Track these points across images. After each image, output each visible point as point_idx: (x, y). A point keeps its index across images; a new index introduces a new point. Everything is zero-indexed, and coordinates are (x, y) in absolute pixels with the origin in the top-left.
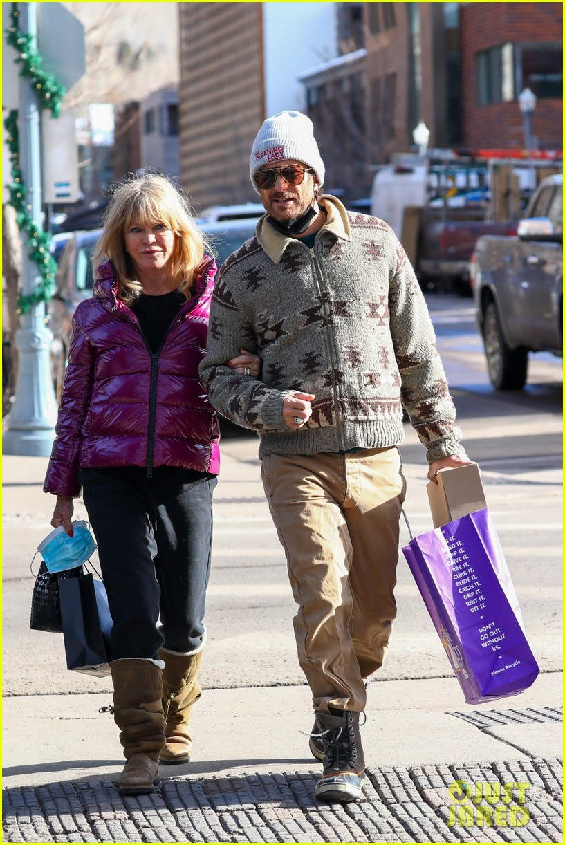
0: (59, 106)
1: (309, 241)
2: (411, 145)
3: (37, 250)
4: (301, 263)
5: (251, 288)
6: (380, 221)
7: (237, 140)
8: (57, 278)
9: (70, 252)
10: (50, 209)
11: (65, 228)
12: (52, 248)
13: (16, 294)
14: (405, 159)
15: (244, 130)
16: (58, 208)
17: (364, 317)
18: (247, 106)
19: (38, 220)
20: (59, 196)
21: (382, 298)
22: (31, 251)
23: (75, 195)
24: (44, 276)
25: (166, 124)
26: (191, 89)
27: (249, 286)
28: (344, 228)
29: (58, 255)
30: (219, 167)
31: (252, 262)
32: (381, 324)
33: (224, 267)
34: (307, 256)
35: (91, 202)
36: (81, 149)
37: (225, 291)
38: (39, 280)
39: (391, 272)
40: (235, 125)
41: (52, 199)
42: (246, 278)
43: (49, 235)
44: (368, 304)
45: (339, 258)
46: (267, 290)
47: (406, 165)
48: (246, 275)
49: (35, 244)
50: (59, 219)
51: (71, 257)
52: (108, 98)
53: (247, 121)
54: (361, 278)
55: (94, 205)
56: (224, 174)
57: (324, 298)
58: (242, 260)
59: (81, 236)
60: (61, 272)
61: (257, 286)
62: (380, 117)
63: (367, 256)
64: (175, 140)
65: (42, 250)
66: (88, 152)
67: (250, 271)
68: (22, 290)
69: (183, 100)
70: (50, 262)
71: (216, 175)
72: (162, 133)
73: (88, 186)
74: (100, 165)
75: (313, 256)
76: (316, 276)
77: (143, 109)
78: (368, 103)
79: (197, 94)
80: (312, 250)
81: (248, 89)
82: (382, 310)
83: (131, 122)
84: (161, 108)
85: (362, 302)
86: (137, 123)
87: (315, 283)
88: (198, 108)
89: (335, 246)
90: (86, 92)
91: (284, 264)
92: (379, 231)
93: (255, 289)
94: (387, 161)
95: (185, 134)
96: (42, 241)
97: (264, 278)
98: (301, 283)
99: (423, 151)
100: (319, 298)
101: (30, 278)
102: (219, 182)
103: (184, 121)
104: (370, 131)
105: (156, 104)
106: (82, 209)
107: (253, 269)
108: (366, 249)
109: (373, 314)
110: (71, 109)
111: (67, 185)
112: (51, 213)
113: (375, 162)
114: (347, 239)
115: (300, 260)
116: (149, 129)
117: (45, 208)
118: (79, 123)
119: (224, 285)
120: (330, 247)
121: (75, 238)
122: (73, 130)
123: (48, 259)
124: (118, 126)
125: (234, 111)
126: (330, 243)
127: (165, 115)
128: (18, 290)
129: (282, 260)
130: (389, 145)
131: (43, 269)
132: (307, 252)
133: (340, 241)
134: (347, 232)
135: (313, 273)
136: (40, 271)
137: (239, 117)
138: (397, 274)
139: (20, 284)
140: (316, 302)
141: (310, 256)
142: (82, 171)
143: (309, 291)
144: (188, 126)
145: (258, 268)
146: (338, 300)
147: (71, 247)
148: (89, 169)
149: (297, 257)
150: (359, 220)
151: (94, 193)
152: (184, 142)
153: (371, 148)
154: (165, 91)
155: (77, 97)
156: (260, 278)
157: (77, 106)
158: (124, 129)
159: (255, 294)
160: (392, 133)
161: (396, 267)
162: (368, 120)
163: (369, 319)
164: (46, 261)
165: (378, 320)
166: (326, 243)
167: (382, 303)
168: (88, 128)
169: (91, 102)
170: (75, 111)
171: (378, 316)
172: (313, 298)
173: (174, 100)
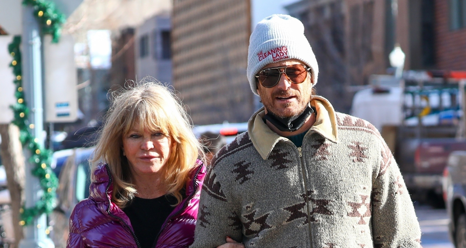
0: (59, 32)
1: (298, 141)
2: (388, 68)
3: (39, 165)
4: (289, 161)
5: (240, 180)
6: (367, 123)
7: (226, 63)
8: (57, 192)
9: (70, 167)
10: (51, 128)
11: (65, 145)
12: (53, 164)
13: (20, 207)
14: (382, 80)
15: (232, 54)
16: (59, 127)
17: (345, 216)
18: (235, 31)
19: (40, 138)
20: (59, 115)
21: (364, 198)
22: (33, 167)
23: (74, 114)
24: (46, 190)
25: (159, 49)
26: (183, 16)
27: (237, 179)
28: (331, 129)
29: (58, 171)
30: (209, 88)
31: (242, 155)
32: (362, 222)
33: (215, 159)
34: (294, 154)
35: (89, 121)
36: (80, 72)
37: (215, 182)
38: (41, 193)
39: (374, 173)
40: (223, 50)
41: (52, 118)
42: (236, 171)
43: (50, 151)
44: (350, 204)
45: (325, 158)
46: (255, 184)
47: (383, 86)
48: (236, 168)
49: (37, 160)
50: (60, 137)
51: (71, 173)
52: (106, 24)
53: (235, 45)
54: (344, 179)
55: (92, 124)
56: (214, 94)
57: (308, 196)
58: (233, 153)
59: (80, 152)
60: (62, 186)
61: (246, 179)
62: (359, 41)
63: (352, 158)
64: (167, 64)
65: (43, 166)
66: (86, 75)
67: (240, 164)
68: (25, 203)
69: (176, 26)
70: (51, 177)
71: (206, 96)
72: (155, 57)
73: (87, 106)
74: (98, 86)
75: (300, 155)
76: (302, 175)
77: (138, 35)
78: (347, 28)
79: (188, 21)
80: (300, 149)
81: (236, 16)
82: (364, 210)
83: (126, 46)
84: (155, 34)
85: (344, 201)
86: (132, 47)
87: (301, 181)
88: (190, 33)
89: (322, 147)
90: (84, 19)
91: (272, 161)
92: (365, 133)
93: (243, 182)
94: (365, 82)
95: (177, 58)
96: (43, 158)
97: (253, 172)
98: (287, 180)
99: (399, 73)
100: (303, 196)
101: (33, 192)
102: (209, 102)
103: (176, 45)
104: (349, 55)
105: (150, 29)
106: (81, 128)
107: (242, 163)
108: (351, 151)
109: (354, 213)
110: (70, 35)
111: (67, 105)
112: (52, 132)
113: (354, 83)
114: (334, 140)
115: (287, 158)
116: (144, 53)
117: (47, 127)
118: (78, 47)
119: (215, 176)
120: (317, 147)
121: (74, 155)
122: (72, 54)
123: (49, 175)
124: (115, 50)
125: (223, 36)
126: (317, 143)
127: (159, 39)
128: (22, 203)
129: (270, 157)
130: (368, 68)
131: (44, 184)
132: (295, 151)
133: (327, 142)
134: (334, 133)
135: (299, 171)
136: (41, 185)
137: (227, 42)
138: (380, 175)
139: (24, 197)
140: (300, 200)
141: (297, 155)
142: (81, 92)
143: (295, 189)
144: (180, 51)
145: (247, 162)
146: (321, 198)
147: (70, 163)
148: (88, 90)
149: (285, 155)
150: (347, 122)
151: (93, 113)
152: (176, 65)
153: (350, 70)
154: (158, 18)
155: (76, 23)
156: (249, 172)
157: (76, 31)
158: (120, 53)
159: (242, 187)
160: (370, 56)
161: (379, 169)
162: (347, 45)
163: (350, 218)
164: (48, 176)
165: (358, 219)
166: (313, 143)
167: (363, 203)
168: (87, 52)
169: (89, 29)
170: (74, 37)
171: (358, 215)
172: (298, 196)
173: (167, 26)
